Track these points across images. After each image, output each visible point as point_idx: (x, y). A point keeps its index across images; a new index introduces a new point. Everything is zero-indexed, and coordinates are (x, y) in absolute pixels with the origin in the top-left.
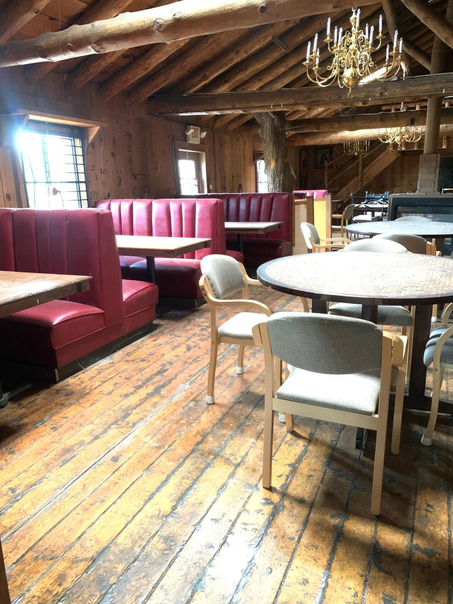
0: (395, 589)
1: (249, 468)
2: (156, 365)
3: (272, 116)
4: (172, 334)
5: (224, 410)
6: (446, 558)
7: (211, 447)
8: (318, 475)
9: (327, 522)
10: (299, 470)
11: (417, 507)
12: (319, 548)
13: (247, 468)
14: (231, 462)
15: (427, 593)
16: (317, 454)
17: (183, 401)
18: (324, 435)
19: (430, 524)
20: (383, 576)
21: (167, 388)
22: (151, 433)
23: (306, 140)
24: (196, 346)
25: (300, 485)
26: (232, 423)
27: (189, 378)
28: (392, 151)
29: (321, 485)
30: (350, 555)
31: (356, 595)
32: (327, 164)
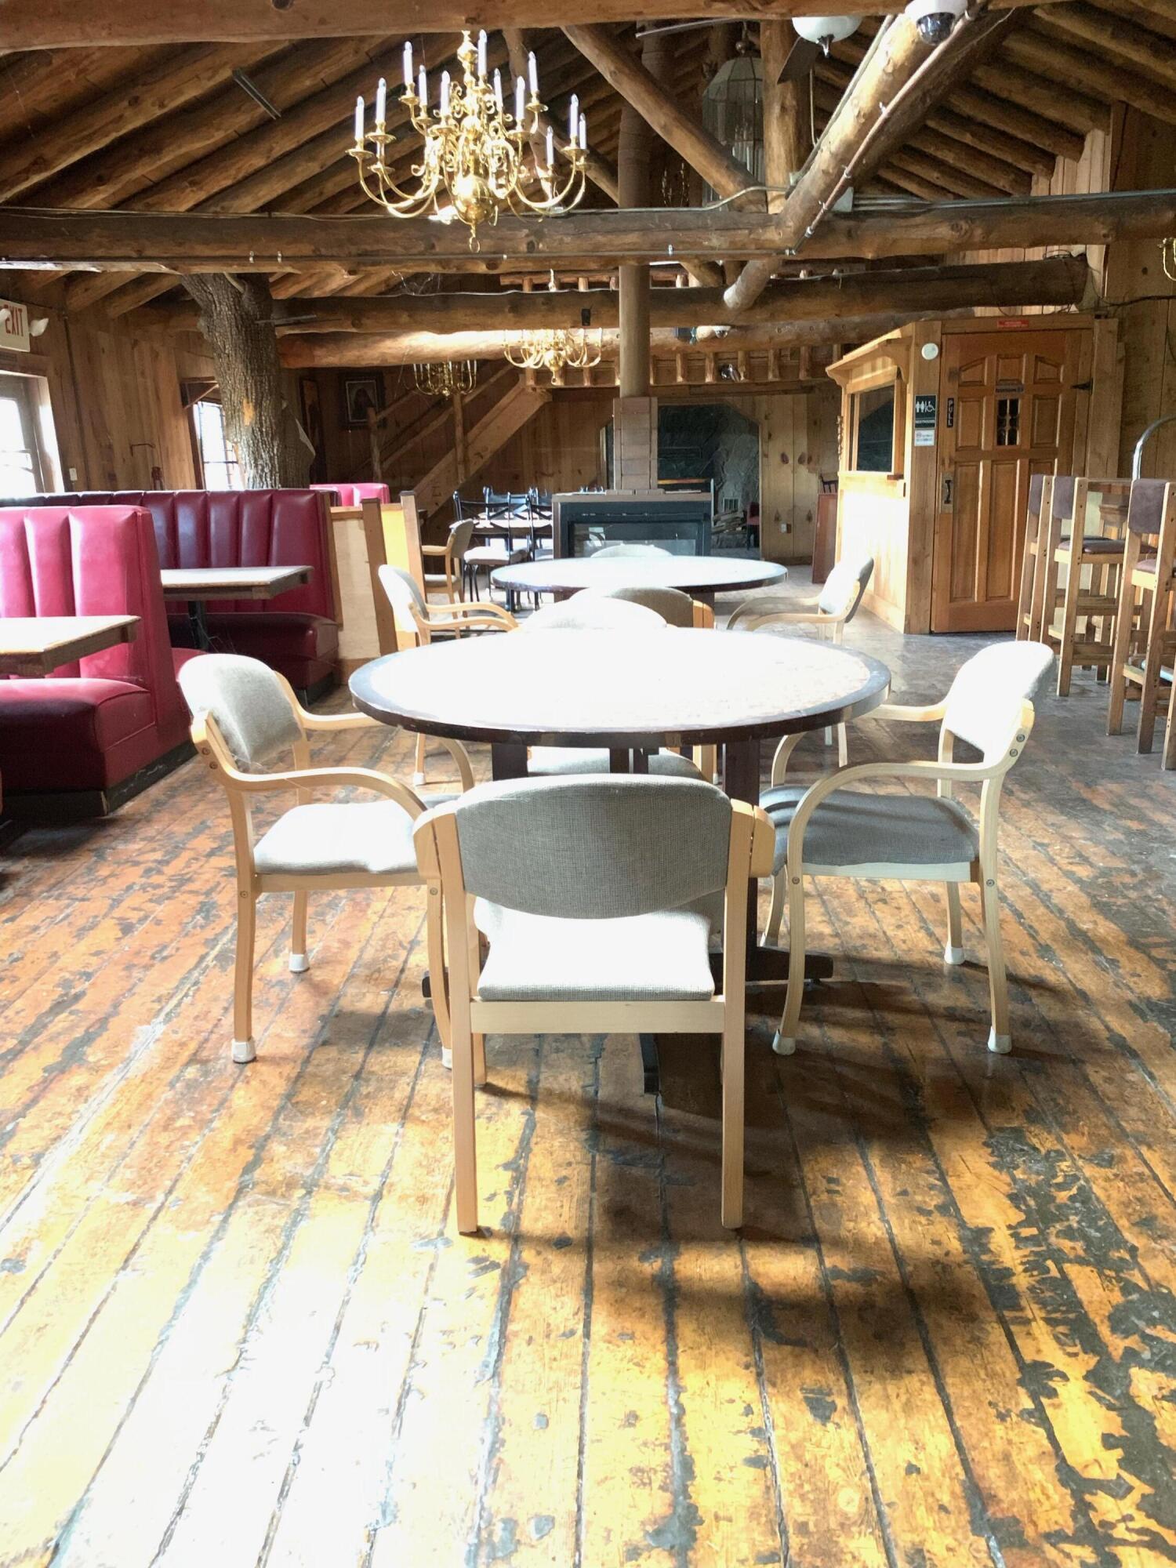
0: (821, 1371)
1: (409, 1196)
2: (44, 987)
3: (235, 284)
4: (60, 895)
5: (291, 1070)
6: (897, 1277)
7: (288, 1168)
8: (579, 1174)
9: (635, 1272)
10: (531, 1173)
11: (809, 1189)
12: (637, 1334)
13: (403, 1198)
14: (356, 1194)
15: (886, 1360)
16: (560, 1126)
17: (162, 1068)
18: (561, 1079)
19: (845, 1217)
20: (792, 1353)
21: (101, 1042)
22: (101, 1169)
23: (318, 352)
24: (146, 918)
25: (546, 1207)
26: (323, 1098)
27: (157, 1006)
28: (534, 389)
29: (595, 1195)
30: (708, 1329)
31: (748, 1411)
32: (374, 418)
